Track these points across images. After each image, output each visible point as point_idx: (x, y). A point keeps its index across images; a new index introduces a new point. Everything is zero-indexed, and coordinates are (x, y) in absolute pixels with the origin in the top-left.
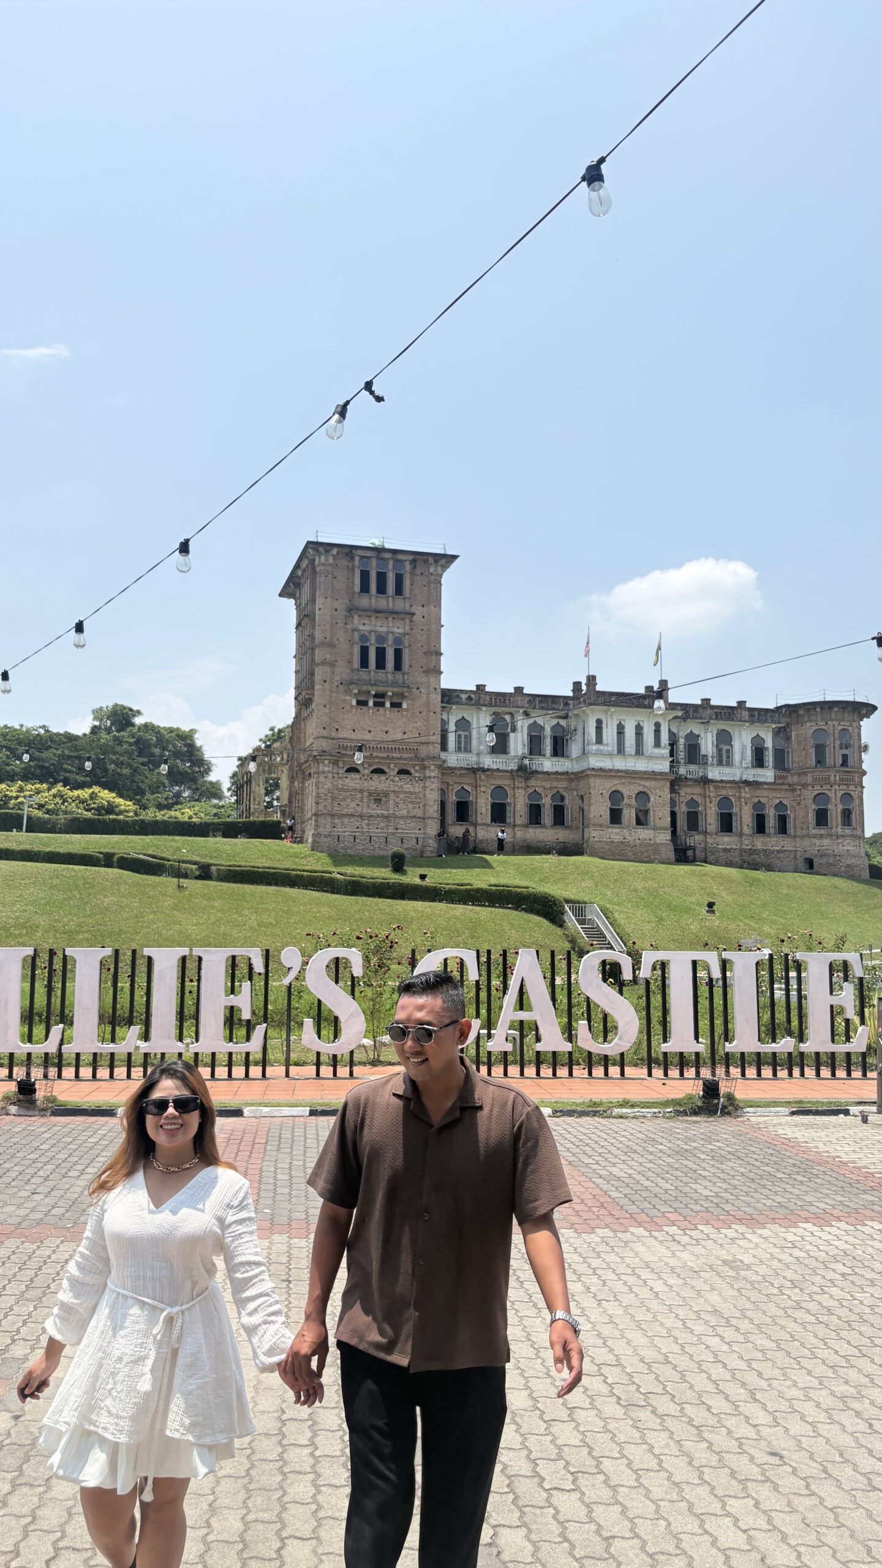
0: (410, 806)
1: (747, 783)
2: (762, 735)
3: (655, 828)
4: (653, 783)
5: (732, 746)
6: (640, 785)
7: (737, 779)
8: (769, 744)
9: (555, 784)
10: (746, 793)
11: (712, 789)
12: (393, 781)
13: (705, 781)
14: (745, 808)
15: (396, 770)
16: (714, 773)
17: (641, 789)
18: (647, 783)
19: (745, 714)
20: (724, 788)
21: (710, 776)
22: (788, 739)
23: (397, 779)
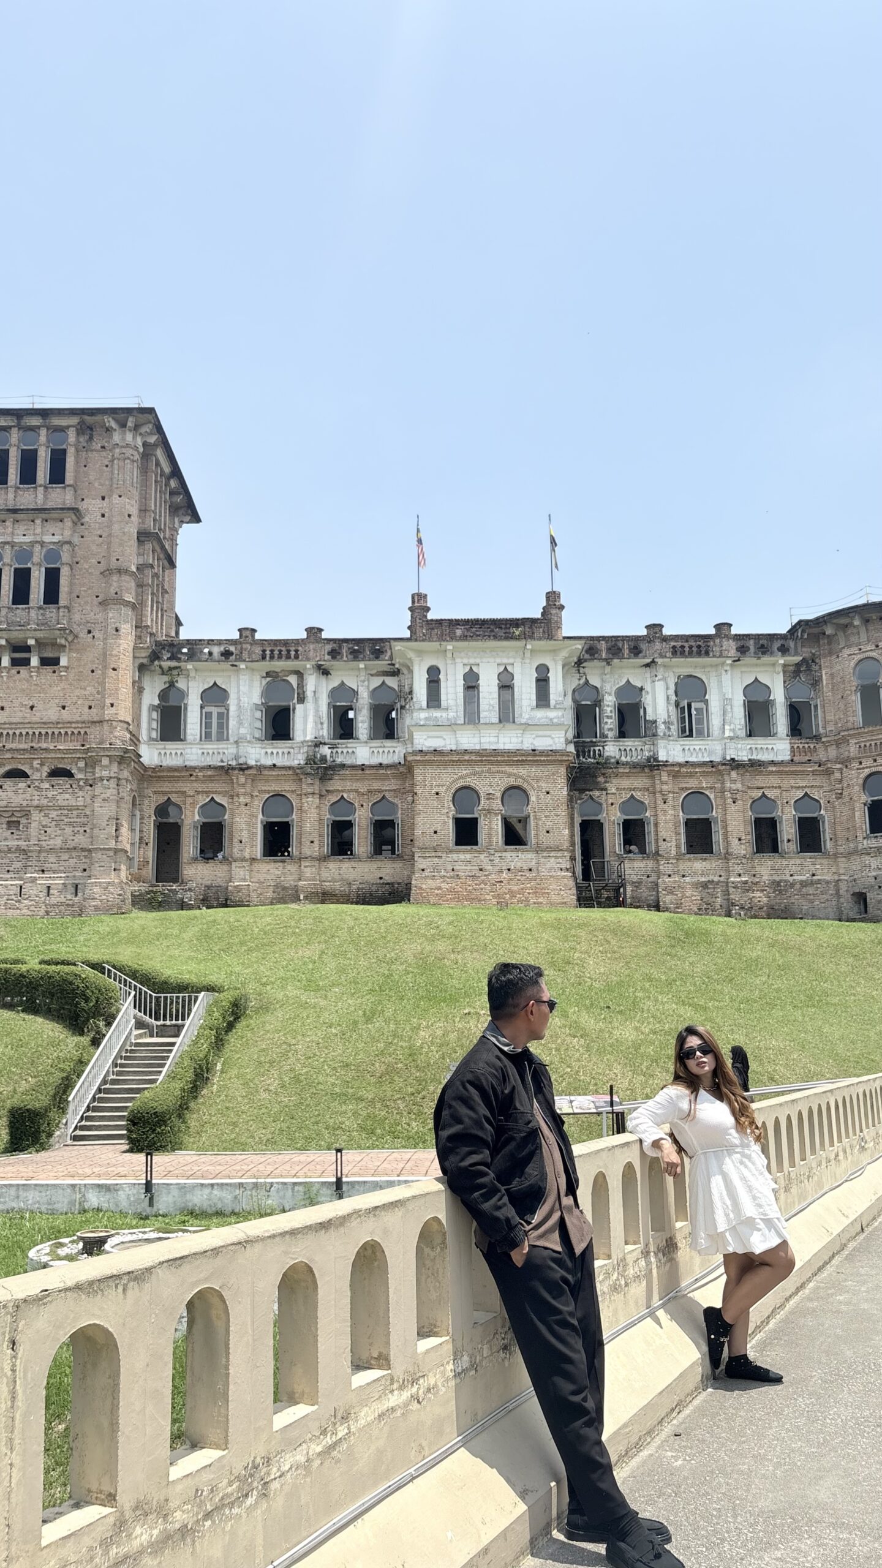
0: (69, 830)
1: (734, 764)
2: (764, 679)
3: (538, 849)
4: (534, 771)
5: (706, 702)
6: (510, 775)
7: (717, 758)
8: (779, 695)
9: (376, 785)
10: (734, 781)
11: (665, 778)
12: (38, 788)
13: (652, 765)
14: (732, 808)
15: (46, 770)
16: (671, 750)
17: (512, 781)
18: (523, 771)
19: (731, 647)
20: (691, 775)
21: (662, 757)
22: (816, 683)
23: (46, 785)
